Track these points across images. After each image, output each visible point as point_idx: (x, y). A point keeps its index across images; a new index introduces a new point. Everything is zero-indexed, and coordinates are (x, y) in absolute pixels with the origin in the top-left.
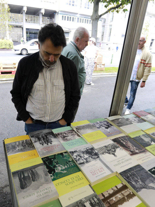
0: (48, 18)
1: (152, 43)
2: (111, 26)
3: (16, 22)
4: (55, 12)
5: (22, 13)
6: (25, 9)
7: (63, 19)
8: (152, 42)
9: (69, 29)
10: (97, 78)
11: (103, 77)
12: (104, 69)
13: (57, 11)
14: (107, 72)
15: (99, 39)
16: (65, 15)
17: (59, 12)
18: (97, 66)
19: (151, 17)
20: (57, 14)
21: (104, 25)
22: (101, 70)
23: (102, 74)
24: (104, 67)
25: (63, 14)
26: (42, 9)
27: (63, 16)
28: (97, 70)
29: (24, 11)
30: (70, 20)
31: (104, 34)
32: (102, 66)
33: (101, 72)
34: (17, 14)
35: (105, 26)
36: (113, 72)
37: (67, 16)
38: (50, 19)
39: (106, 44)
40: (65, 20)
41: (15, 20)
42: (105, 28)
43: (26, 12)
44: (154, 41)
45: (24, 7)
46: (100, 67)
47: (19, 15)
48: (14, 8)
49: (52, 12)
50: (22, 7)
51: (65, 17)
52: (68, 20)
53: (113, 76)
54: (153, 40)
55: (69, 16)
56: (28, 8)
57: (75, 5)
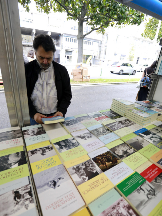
0: (55, 40)
1: (138, 61)
2: (106, 46)
3: (27, 43)
4: (60, 35)
5: (32, 35)
6: (34, 31)
7: (66, 41)
8: (138, 59)
9: (72, 49)
10: (81, 88)
11: (87, 87)
12: (90, 80)
13: (62, 34)
14: (91, 83)
15: (97, 57)
16: (68, 37)
17: (63, 35)
18: (83, 77)
19: (136, 40)
20: (62, 36)
21: (100, 46)
22: (87, 81)
23: (86, 84)
24: (89, 78)
25: (66, 36)
26: (49, 32)
27: (66, 38)
28: (83, 81)
29: (34, 33)
30: (73, 41)
31: (101, 53)
32: (88, 78)
33: (87, 82)
34: (28, 36)
35: (102, 47)
36: (97, 83)
37: (70, 38)
38: (57, 40)
39: (102, 61)
40: (68, 41)
41: (26, 40)
42: (101, 48)
43: (35, 34)
44: (140, 59)
45: (33, 30)
46: (86, 79)
47: (30, 36)
48: (25, 31)
49: (57, 35)
50: (32, 30)
51: (68, 39)
52: (71, 41)
53: (96, 86)
54: (138, 58)
55: (72, 38)
56: (36, 30)
57: (76, 29)
